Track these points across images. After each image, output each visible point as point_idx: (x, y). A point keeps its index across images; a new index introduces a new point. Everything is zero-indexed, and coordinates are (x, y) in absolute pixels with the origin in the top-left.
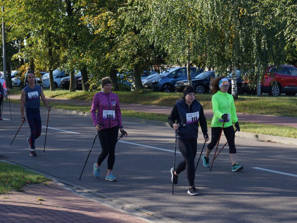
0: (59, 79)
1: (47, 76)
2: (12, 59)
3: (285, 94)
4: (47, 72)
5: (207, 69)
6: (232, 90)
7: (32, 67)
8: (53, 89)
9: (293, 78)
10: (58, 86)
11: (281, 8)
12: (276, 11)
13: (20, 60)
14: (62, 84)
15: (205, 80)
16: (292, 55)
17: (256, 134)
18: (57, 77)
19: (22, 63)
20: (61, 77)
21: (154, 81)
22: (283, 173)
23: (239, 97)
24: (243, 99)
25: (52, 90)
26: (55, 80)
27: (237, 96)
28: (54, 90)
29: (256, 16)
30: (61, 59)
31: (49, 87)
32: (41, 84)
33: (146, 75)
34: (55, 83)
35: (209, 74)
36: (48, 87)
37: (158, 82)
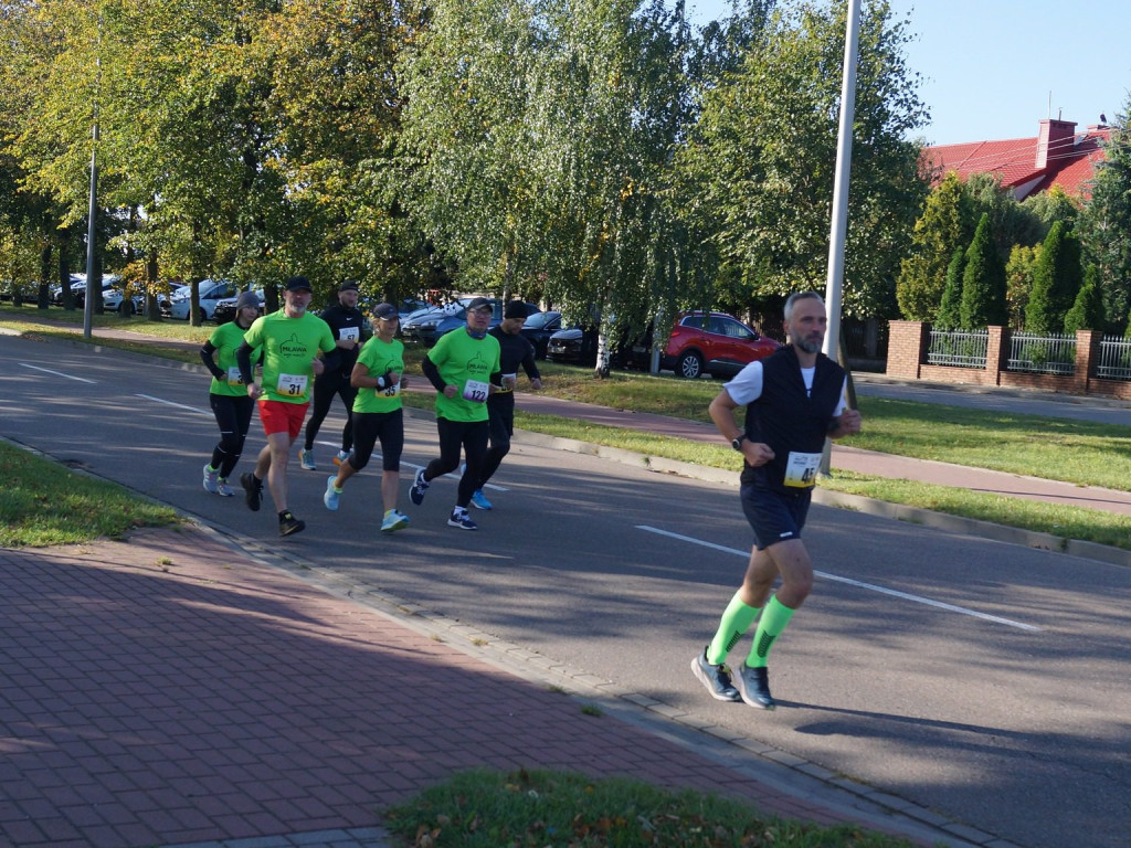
0: (211, 301)
1: (185, 292)
2: (108, 248)
3: (709, 375)
4: (185, 285)
5: (543, 307)
6: (599, 356)
7: (153, 269)
8: (197, 323)
9: (730, 342)
10: (208, 317)
11: (720, 186)
12: (709, 191)
13: (126, 251)
14: (216, 314)
15: (539, 330)
16: (732, 292)
17: (646, 456)
18: (208, 297)
19: (131, 257)
20: (217, 297)
21: (426, 324)
22: (702, 543)
23: (612, 373)
24: (621, 379)
25: (194, 325)
26: (203, 303)
27: (608, 372)
28: (200, 326)
29: (664, 198)
30: (220, 257)
31: (188, 318)
32: (169, 310)
33: (411, 309)
34: (203, 310)
35: (549, 318)
36: (185, 317)
37: (435, 326)
